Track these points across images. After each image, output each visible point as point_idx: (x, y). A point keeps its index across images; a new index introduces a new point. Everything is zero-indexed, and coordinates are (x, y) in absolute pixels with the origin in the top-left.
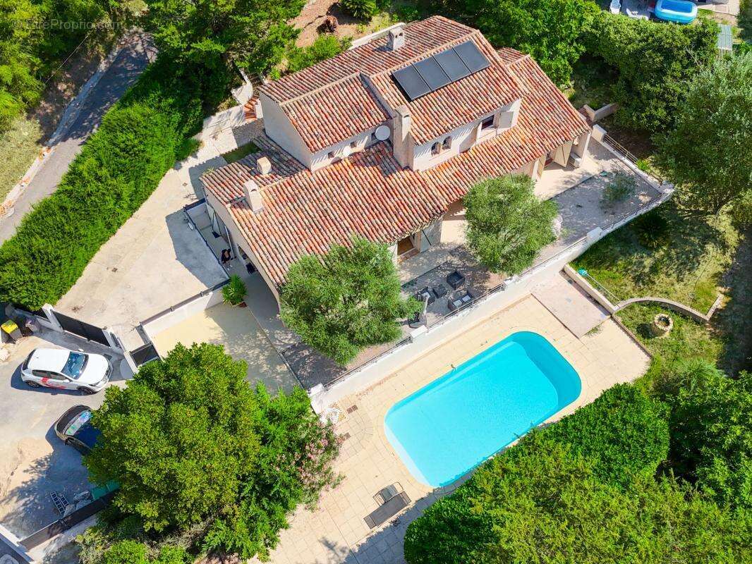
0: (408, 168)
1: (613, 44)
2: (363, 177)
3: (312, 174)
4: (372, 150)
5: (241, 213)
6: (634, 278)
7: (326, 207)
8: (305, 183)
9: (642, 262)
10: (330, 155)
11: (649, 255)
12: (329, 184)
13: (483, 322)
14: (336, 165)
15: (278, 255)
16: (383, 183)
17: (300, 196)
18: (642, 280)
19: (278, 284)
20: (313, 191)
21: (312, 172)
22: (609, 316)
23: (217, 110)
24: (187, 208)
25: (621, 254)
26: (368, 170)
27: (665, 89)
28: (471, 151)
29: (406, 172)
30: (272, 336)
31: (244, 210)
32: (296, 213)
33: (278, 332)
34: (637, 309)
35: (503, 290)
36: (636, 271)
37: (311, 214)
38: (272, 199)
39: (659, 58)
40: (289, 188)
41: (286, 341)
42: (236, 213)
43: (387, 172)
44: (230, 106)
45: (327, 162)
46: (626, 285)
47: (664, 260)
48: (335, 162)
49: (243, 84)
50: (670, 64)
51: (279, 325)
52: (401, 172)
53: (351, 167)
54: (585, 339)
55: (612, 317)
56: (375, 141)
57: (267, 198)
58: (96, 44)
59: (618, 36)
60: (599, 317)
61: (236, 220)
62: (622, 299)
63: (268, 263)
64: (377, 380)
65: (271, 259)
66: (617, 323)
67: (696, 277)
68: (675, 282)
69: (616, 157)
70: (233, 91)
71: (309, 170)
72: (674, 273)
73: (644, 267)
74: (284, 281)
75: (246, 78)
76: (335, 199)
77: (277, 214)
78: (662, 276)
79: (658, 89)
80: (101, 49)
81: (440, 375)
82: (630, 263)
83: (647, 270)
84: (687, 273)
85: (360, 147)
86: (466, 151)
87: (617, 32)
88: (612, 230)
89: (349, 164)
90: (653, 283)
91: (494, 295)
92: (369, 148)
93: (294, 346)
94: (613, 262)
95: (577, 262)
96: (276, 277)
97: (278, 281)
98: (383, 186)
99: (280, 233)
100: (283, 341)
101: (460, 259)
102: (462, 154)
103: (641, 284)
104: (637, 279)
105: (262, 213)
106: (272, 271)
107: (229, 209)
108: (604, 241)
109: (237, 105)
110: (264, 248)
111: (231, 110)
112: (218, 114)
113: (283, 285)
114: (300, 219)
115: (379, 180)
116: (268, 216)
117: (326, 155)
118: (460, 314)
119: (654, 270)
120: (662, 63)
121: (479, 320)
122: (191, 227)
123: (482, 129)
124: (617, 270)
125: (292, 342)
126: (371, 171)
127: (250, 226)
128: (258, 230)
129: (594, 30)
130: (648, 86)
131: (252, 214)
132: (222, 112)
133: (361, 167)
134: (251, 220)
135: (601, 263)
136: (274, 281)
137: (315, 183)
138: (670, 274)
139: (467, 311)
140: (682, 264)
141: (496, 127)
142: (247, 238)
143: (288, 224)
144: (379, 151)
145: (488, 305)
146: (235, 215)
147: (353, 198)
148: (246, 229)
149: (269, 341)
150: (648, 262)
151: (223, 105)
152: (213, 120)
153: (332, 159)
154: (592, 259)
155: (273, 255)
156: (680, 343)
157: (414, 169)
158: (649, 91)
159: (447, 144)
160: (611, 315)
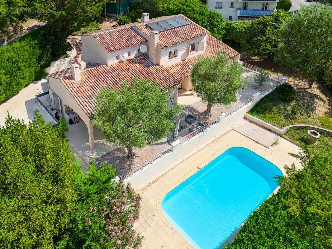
0: (158, 65)
1: (236, 30)
2: (135, 68)
3: (108, 67)
4: (138, 58)
5: (69, 81)
6: (285, 117)
7: (116, 80)
8: (105, 70)
9: (286, 108)
10: (117, 58)
11: (289, 105)
12: (117, 70)
13: (210, 144)
14: (120, 63)
15: (90, 100)
16: (146, 70)
17: (102, 75)
18: (290, 117)
19: (89, 114)
20: (109, 73)
21: (108, 65)
22: (280, 136)
23: (59, 59)
24: (38, 96)
25: (273, 105)
26: (137, 65)
27: (268, 37)
28: (186, 60)
29: (157, 66)
30: (84, 155)
31: (70, 80)
32: (100, 82)
33: (88, 152)
34: (293, 131)
35: (218, 122)
36: (284, 113)
37: (108, 82)
38: (87, 76)
39: (261, 27)
40: (96, 72)
41: (93, 157)
42: (66, 81)
43: (147, 66)
44: (65, 57)
45: (116, 61)
46: (282, 120)
47: (297, 107)
48: (120, 62)
49: (72, 49)
50: (266, 28)
51: (88, 148)
52: (154, 66)
53: (128, 64)
54: (271, 148)
55: (281, 137)
56: (139, 55)
57: (84, 76)
58: (4, 36)
59: (238, 27)
60: (275, 137)
61: (65, 85)
62: (283, 127)
63: (83, 104)
64: (152, 180)
65: (85, 102)
66: (286, 139)
67: (317, 114)
68: (307, 117)
69: (251, 72)
70: (68, 52)
71: (107, 65)
72: (304, 113)
73: (288, 111)
74: (93, 113)
75: (74, 47)
76: (121, 76)
77: (89, 82)
78: (299, 115)
79: (264, 38)
80: (6, 38)
81: (192, 174)
82: (280, 109)
83: (290, 112)
84: (311, 112)
85: (132, 56)
86: (185, 60)
87: (237, 25)
88: (264, 95)
89: (127, 63)
90: (296, 118)
91: (214, 125)
92: (137, 57)
93: (97, 159)
94: (271, 110)
95: (251, 111)
96: (88, 111)
97: (89, 112)
98: (146, 71)
99: (90, 90)
100: (91, 157)
101: (190, 111)
102: (183, 62)
103: (289, 119)
104: (287, 117)
105: (80, 82)
106: (86, 107)
107: (62, 80)
108: (262, 100)
109: (69, 57)
110: (81, 97)
111: (65, 59)
112: (59, 60)
113: (93, 114)
114: (102, 84)
115: (144, 69)
116: (84, 83)
117: (115, 57)
118: (198, 135)
119: (293, 112)
120: (262, 28)
121: (207, 143)
122: (39, 104)
123: (191, 51)
124: (274, 114)
125: (96, 157)
126: (139, 66)
127: (73, 87)
128: (78, 89)
129: (227, 27)
130: (259, 38)
131: (75, 82)
132: (61, 60)
133: (133, 64)
134: (74, 85)
135: (264, 111)
136: (87, 113)
137: (110, 70)
138: (303, 114)
139: (201, 134)
140: (307, 108)
141: (196, 51)
142: (71, 92)
143: (95, 86)
144: (142, 59)
145: (212, 131)
146: (65, 83)
147: (130, 76)
148: (71, 89)
149: (81, 158)
150: (289, 108)
151: (62, 57)
152: (56, 63)
153: (118, 60)
154: (258, 109)
155: (86, 100)
156: (327, 146)
157: (161, 65)
158: (259, 40)
159: (175, 55)
160: (281, 135)
